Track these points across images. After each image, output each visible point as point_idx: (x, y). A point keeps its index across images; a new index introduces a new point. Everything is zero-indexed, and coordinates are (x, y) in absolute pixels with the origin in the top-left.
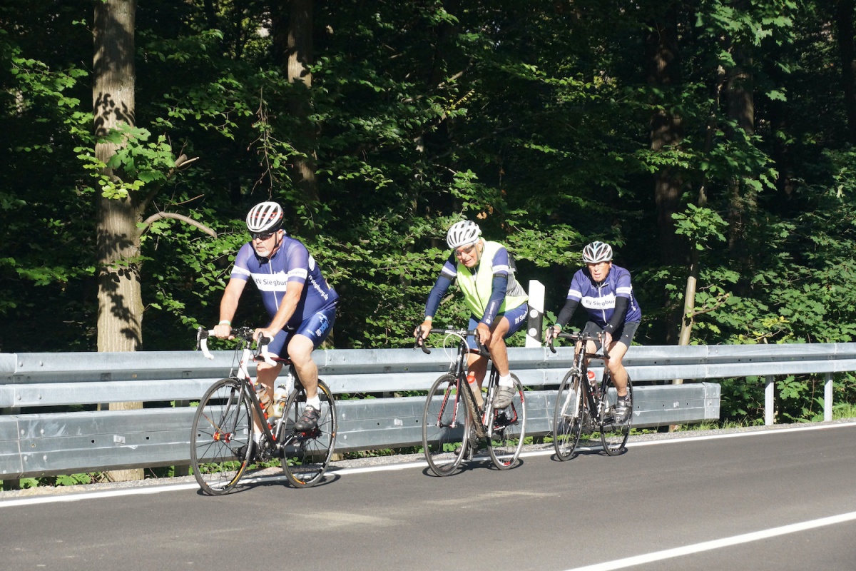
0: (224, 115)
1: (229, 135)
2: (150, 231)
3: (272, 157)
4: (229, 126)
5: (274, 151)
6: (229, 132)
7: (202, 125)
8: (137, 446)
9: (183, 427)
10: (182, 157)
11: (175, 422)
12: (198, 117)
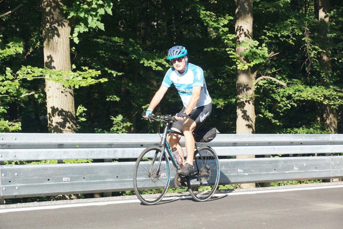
0: (290, 35)
1: (292, 43)
2: (258, 84)
3: (310, 52)
4: (292, 39)
5: (311, 50)
6: (292, 42)
7: (281, 39)
8: (248, 174)
9: (268, 166)
10: (272, 53)
11: (264, 164)
12: (279, 36)
